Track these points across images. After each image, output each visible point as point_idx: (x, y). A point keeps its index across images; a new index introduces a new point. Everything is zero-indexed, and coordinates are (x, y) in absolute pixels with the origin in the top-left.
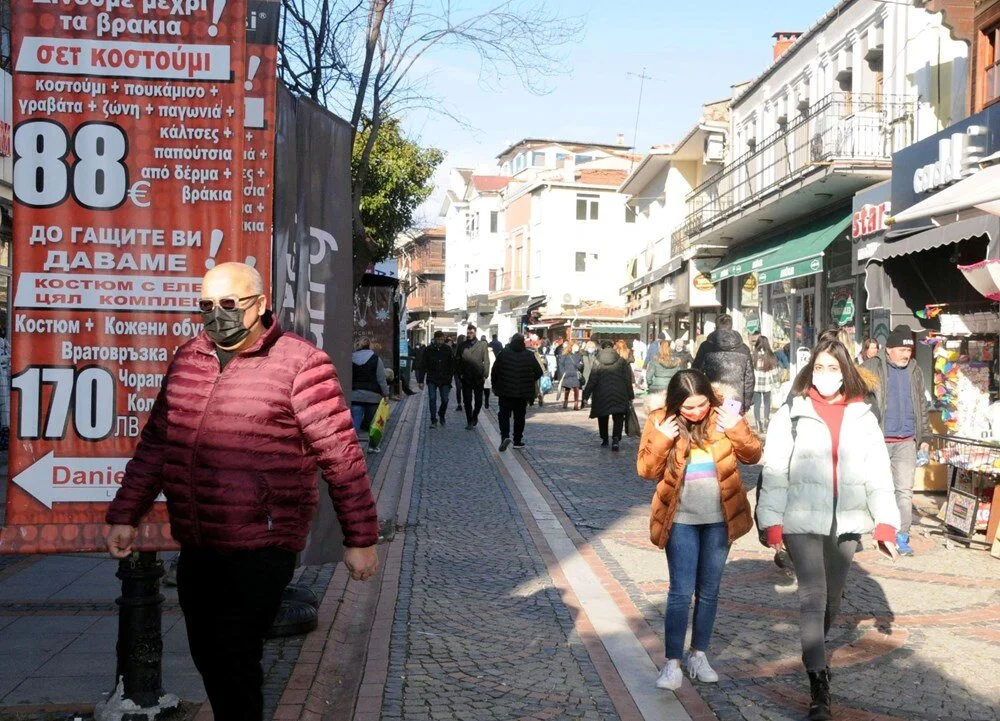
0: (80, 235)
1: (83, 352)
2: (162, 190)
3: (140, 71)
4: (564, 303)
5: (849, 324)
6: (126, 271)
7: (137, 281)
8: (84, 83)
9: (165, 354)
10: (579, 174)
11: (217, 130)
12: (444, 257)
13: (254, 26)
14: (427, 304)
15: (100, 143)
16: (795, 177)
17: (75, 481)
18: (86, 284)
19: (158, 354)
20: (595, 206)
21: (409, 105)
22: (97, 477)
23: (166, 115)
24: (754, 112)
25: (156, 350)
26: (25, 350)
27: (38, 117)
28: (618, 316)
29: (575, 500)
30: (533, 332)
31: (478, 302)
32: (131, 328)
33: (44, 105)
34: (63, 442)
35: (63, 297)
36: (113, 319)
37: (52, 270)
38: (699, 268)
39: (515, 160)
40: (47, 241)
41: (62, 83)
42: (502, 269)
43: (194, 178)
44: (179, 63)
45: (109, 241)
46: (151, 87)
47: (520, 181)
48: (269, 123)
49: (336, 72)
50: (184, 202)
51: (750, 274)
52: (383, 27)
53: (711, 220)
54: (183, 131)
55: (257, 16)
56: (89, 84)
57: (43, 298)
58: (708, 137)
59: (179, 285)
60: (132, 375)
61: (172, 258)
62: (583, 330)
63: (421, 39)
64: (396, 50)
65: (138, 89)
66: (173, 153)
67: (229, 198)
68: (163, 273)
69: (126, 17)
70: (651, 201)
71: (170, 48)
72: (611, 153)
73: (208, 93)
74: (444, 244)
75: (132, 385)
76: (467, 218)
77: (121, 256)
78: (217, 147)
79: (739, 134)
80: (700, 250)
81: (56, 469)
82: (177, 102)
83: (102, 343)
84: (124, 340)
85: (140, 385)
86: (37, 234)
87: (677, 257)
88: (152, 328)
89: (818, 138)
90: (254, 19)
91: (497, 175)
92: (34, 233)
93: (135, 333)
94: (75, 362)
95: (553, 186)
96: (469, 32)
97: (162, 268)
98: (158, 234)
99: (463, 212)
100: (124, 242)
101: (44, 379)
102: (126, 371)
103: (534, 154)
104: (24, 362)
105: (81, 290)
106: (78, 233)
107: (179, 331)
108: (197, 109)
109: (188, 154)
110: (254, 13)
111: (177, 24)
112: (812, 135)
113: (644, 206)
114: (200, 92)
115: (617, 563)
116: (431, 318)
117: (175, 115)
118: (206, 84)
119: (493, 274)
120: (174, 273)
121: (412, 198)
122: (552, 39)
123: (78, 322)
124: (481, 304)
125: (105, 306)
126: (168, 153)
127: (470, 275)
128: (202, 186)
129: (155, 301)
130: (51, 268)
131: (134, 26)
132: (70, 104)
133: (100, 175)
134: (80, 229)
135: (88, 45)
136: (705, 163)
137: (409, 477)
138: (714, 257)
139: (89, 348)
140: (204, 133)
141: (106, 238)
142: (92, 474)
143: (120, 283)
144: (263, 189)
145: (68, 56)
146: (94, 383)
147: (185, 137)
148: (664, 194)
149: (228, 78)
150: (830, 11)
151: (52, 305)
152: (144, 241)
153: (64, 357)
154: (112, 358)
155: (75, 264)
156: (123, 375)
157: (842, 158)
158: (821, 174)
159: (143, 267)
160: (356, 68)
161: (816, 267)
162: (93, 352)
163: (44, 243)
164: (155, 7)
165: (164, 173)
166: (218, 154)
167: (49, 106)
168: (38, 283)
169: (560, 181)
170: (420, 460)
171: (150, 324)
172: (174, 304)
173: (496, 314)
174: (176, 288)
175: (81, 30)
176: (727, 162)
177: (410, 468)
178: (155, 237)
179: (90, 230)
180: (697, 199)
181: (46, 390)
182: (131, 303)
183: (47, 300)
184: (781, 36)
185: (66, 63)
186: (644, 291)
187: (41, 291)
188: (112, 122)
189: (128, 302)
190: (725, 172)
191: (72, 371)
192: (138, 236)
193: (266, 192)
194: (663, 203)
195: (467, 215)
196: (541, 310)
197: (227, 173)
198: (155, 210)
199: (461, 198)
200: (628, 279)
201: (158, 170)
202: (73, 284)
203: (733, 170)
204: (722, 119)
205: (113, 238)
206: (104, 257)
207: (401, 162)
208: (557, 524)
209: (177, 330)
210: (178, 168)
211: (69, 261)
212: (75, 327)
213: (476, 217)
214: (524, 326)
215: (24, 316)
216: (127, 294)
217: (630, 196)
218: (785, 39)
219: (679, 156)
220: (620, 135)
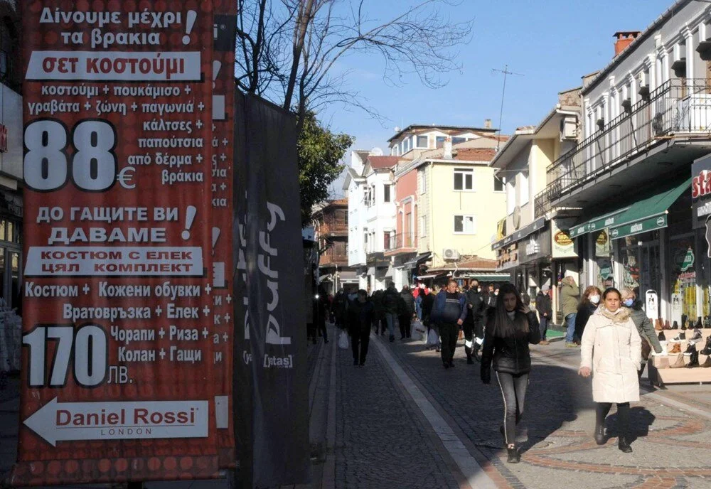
0: (78, 214)
1: (81, 312)
2: (146, 175)
3: (126, 75)
4: (446, 258)
5: (689, 270)
6: (116, 243)
7: (125, 251)
8: (81, 87)
9: (149, 312)
10: (456, 152)
11: (190, 123)
12: (347, 223)
13: (216, 35)
14: (333, 261)
15: (94, 136)
16: (640, 150)
17: (75, 422)
18: (83, 254)
19: (143, 312)
20: (469, 178)
21: (327, 99)
22: (93, 419)
23: (148, 111)
24: (602, 98)
25: (141, 309)
26: (32, 312)
27: (44, 117)
28: (491, 267)
29: (474, 424)
30: (422, 282)
31: (375, 259)
32: (120, 291)
33: (48, 106)
34: (65, 389)
35: (64, 266)
36: (105, 283)
37: (55, 244)
38: (559, 226)
39: (403, 143)
40: (51, 220)
41: (63, 88)
42: (395, 231)
43: (172, 163)
44: (158, 67)
45: (102, 218)
46: (136, 89)
47: (408, 160)
48: (229, 116)
49: (269, 75)
50: (163, 183)
51: (602, 230)
52: (307, 38)
53: (568, 187)
54: (162, 124)
55: (218, 27)
56: (85, 88)
57: (47, 268)
58: (564, 119)
59: (160, 254)
60: (122, 331)
61: (154, 231)
62: (462, 279)
63: (337, 46)
64: (317, 56)
65: (125, 91)
66: (154, 143)
67: (201, 179)
68: (146, 244)
69: (115, 32)
70: (517, 173)
71: (150, 56)
72: (481, 135)
73: (182, 91)
74: (347, 212)
75: (122, 339)
76: (366, 191)
77: (112, 230)
78: (190, 136)
79: (589, 116)
80: (560, 212)
81: (59, 413)
82: (158, 100)
83: (96, 304)
84: (114, 301)
85: (129, 339)
86: (44, 214)
87: (540, 217)
88: (138, 291)
89: (659, 117)
90: (216, 31)
91: (389, 155)
92: (41, 213)
93: (124, 295)
94: (74, 320)
95: (435, 163)
96: (375, 39)
97: (145, 239)
98: (142, 211)
99: (361, 186)
100: (114, 218)
101: (49, 336)
102: (117, 328)
103: (418, 138)
104: (32, 322)
105: (79, 260)
106: (76, 212)
107: (161, 293)
108: (173, 105)
109: (166, 143)
110: (216, 25)
111: (157, 36)
112: (653, 115)
113: (511, 178)
114: (176, 91)
115: (516, 479)
116: (337, 272)
117: (156, 111)
118: (181, 84)
119: (387, 235)
120: (156, 244)
121: (327, 175)
122: (445, 42)
123: (76, 287)
124: (378, 260)
125: (99, 273)
126: (150, 143)
127: (369, 236)
128: (179, 169)
129: (140, 268)
130: (54, 242)
131: (121, 38)
132: (69, 105)
133: (94, 163)
134: (78, 209)
135: (84, 56)
136: (561, 141)
137: (332, 406)
138: (572, 217)
139: (85, 309)
140: (179, 125)
141: (99, 215)
142: (89, 416)
143: (111, 253)
144: (225, 171)
145: (68, 65)
146: (90, 338)
147: (164, 129)
148: (528, 167)
149: (199, 78)
150: (665, 12)
151: (55, 273)
152: (130, 218)
153: (66, 316)
154: (105, 317)
155: (73, 239)
156: (114, 331)
157: (681, 132)
158: (664, 146)
159: (130, 239)
160: (286, 70)
161: (661, 223)
162: (89, 312)
163: (48, 221)
164: (138, 22)
165: (147, 160)
166: (191, 142)
167: (52, 107)
168: (44, 255)
169: (440, 158)
170: (339, 391)
171: (136, 287)
172: (156, 270)
173: (390, 267)
174: (157, 256)
175: (79, 44)
176: (580, 139)
177: (332, 398)
178: (139, 214)
179: (86, 209)
180: (556, 169)
181: (51, 346)
182: (120, 270)
183: (51, 270)
184: (621, 35)
185: (66, 71)
186: (513, 247)
187: (47, 262)
188: (104, 118)
189: (118, 268)
190: (578, 148)
191: (71, 329)
192: (126, 213)
193: (228, 172)
194: (527, 174)
195: (365, 188)
196: (428, 263)
197: (199, 158)
198: (139, 191)
199: (360, 174)
200: (499, 237)
201: (142, 157)
202: (72, 255)
203: (586, 146)
204: (575, 104)
205: (105, 216)
206: (98, 232)
207: (318, 147)
208: (460, 445)
209: (159, 292)
210: (158, 155)
211: (69, 236)
212: (74, 291)
213: (372, 189)
214: (414, 277)
215: (32, 284)
216: (117, 262)
217: (498, 169)
218: (624, 38)
219: (540, 135)
220: (488, 120)
